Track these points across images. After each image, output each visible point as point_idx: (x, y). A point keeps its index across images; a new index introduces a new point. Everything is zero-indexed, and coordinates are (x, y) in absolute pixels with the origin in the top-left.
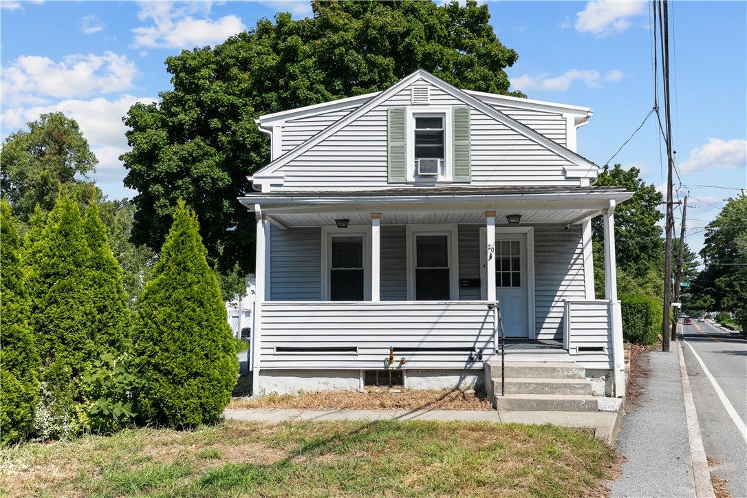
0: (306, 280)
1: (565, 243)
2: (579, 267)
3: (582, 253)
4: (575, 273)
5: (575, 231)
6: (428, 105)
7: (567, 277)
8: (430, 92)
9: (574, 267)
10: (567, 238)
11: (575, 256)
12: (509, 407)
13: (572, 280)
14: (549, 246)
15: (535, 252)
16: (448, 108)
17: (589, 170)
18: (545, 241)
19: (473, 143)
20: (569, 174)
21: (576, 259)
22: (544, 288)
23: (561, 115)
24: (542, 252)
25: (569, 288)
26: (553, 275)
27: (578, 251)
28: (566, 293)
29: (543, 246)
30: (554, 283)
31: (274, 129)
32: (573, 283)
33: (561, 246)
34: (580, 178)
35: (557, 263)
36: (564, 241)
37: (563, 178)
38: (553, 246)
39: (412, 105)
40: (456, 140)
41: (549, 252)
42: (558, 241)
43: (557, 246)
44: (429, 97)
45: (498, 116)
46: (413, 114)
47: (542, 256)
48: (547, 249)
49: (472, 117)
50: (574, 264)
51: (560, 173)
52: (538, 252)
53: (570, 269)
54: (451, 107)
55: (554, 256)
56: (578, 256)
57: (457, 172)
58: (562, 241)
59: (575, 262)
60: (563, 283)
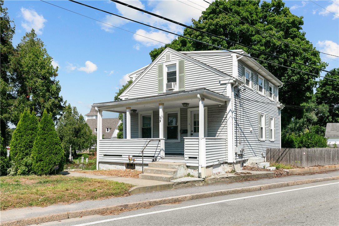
0: (135, 132)
1: (220, 113)
2: (225, 123)
3: (226, 117)
4: (223, 126)
5: (224, 107)
6: (171, 61)
7: (221, 128)
8: (171, 56)
9: (224, 123)
10: (221, 111)
11: (224, 118)
12: (142, 178)
13: (222, 129)
14: (214, 115)
15: (208, 117)
16: (177, 61)
17: (230, 80)
18: (212, 113)
19: (186, 74)
20: (222, 82)
21: (224, 120)
22: (211, 133)
23: (230, 55)
24: (210, 117)
25: (221, 133)
26: (214, 127)
27: (225, 116)
28: (220, 135)
29: (211, 115)
30: (215, 130)
31: (133, 78)
32: (223, 130)
33: (218, 114)
34: (226, 83)
35: (217, 122)
36: (220, 112)
37: (219, 84)
38: (215, 114)
39: (165, 62)
40: (180, 74)
41: (213, 117)
42: (217, 112)
43: (216, 114)
44: (171, 58)
45: (195, 61)
46: (166, 66)
47: (211, 119)
48: (213, 116)
49: (186, 63)
50: (223, 122)
51: (218, 82)
52: (209, 117)
53: (222, 124)
54: (178, 60)
55: (215, 119)
56: (225, 118)
57: (180, 87)
58: (219, 112)
59: (224, 121)
60: (219, 130)
